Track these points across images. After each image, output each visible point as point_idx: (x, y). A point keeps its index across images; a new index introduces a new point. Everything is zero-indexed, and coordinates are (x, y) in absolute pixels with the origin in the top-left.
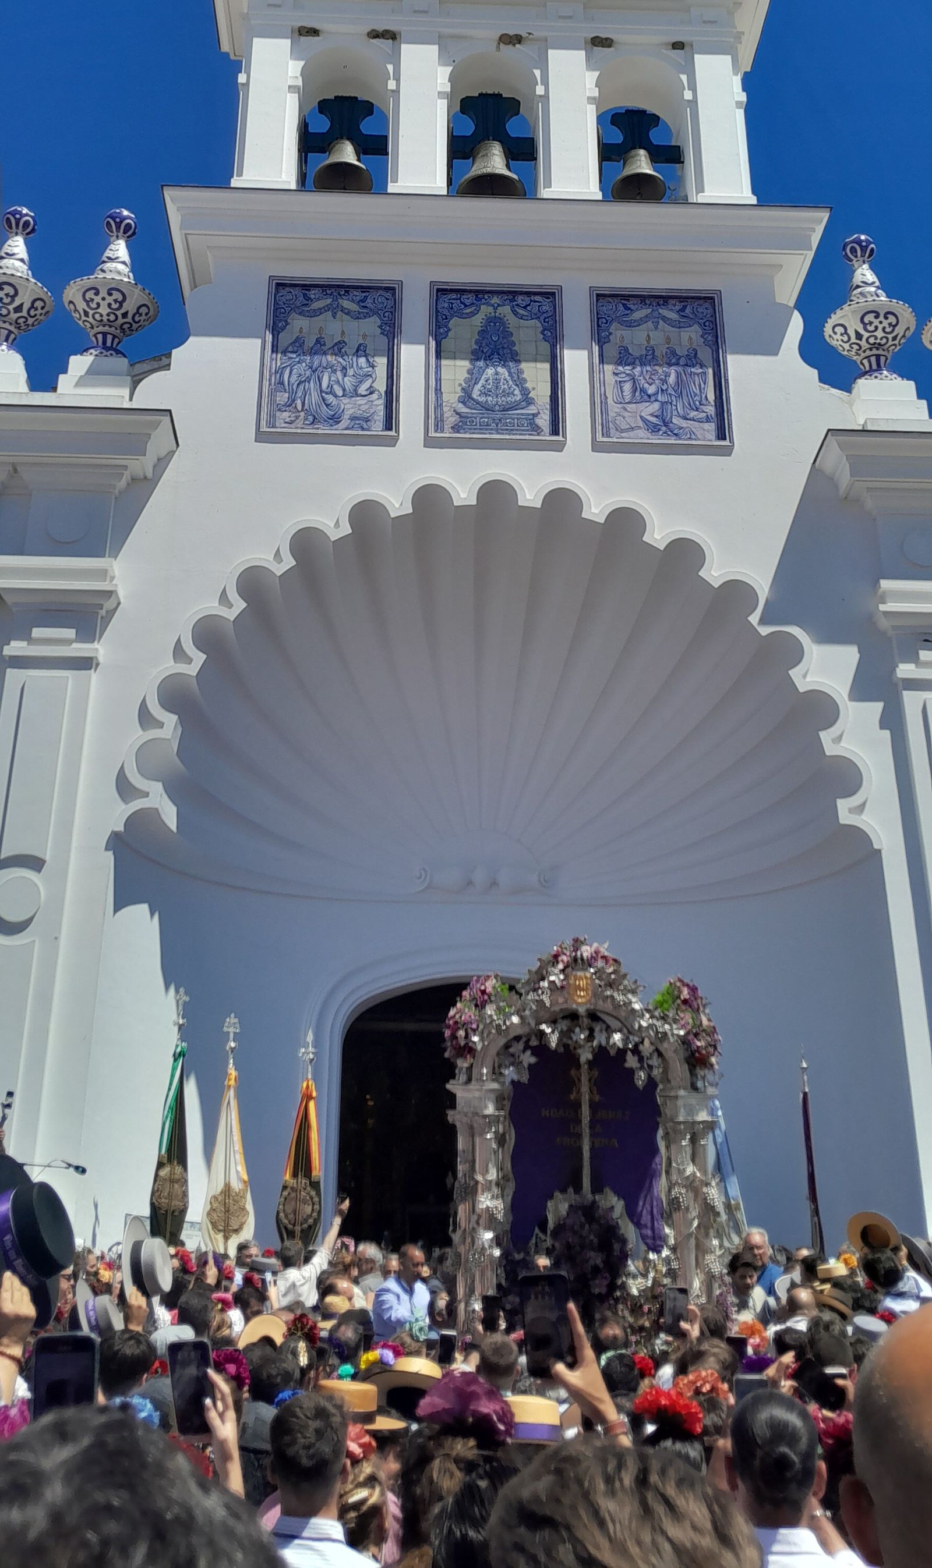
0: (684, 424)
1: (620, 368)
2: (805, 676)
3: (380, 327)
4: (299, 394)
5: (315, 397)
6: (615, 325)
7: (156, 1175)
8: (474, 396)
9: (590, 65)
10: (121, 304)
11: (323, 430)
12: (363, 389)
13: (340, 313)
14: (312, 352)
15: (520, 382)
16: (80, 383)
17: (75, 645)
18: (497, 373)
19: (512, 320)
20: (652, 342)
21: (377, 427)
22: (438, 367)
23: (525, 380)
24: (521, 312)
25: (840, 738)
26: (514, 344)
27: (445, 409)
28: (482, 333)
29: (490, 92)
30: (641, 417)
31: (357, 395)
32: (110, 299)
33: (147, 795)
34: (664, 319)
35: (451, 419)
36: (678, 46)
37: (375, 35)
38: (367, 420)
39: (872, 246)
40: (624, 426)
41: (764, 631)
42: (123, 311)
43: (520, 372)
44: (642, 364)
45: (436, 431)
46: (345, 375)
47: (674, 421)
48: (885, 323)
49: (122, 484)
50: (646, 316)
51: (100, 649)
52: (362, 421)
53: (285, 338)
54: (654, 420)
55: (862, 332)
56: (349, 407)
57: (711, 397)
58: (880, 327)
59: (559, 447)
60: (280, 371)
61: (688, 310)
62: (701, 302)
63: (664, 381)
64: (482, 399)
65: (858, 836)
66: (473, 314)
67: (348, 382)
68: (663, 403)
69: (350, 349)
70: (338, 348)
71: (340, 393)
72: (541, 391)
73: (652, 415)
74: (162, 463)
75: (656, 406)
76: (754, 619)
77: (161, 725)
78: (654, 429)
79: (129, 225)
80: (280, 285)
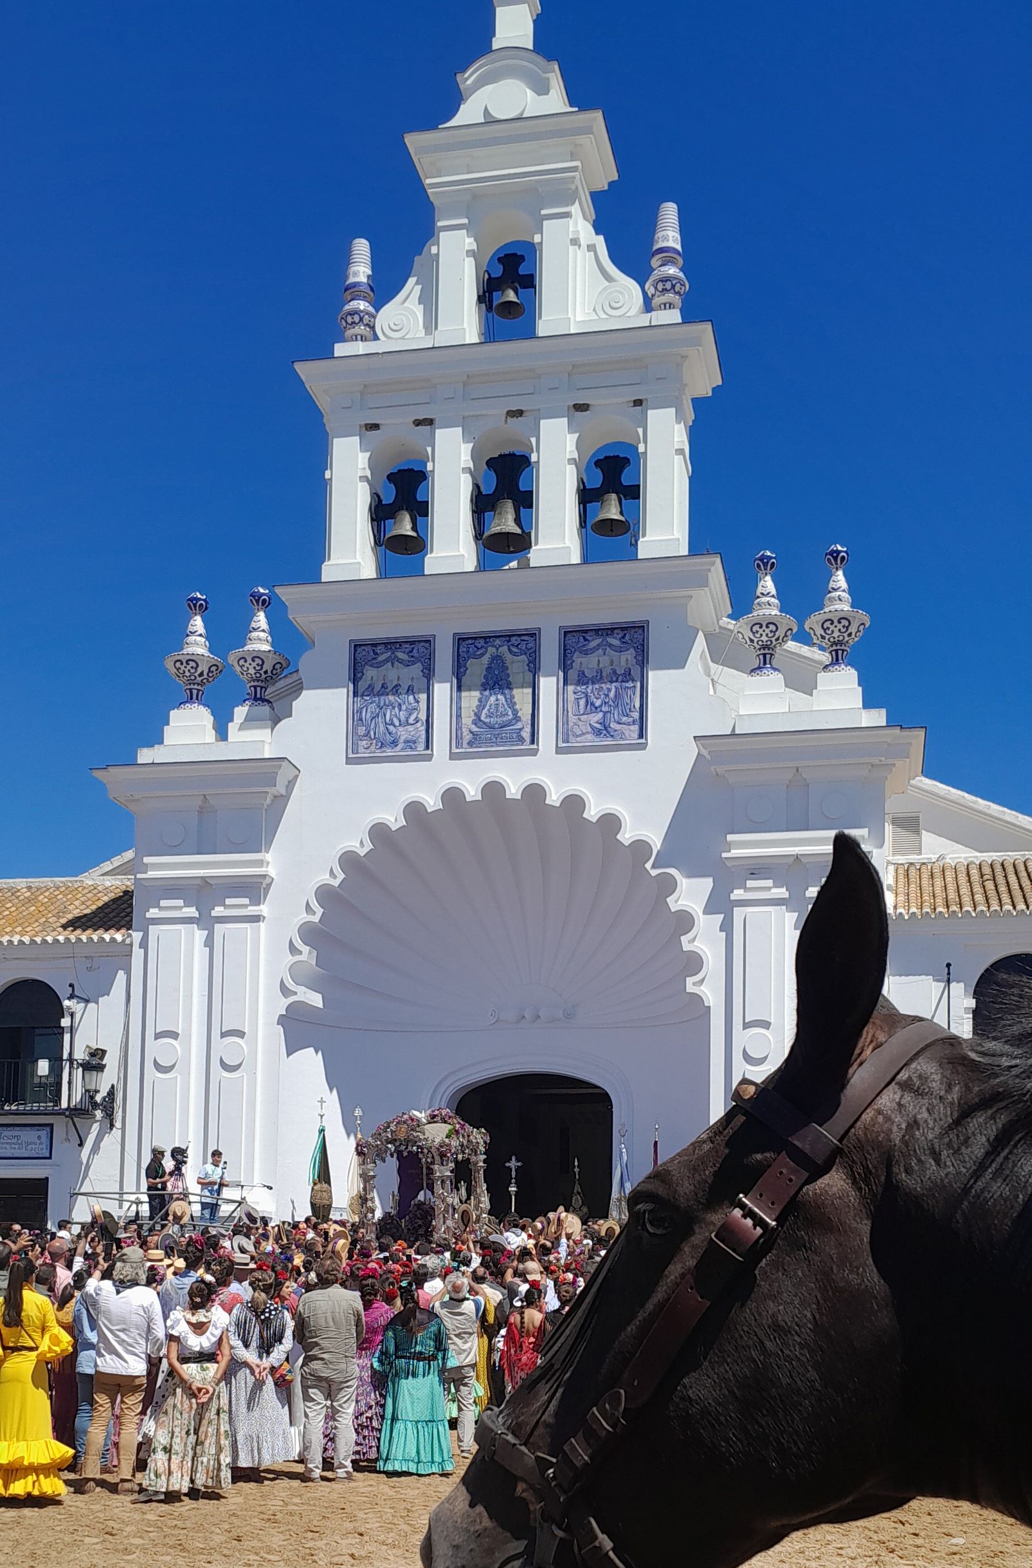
0: (618, 727)
1: (578, 688)
2: (677, 901)
3: (422, 671)
4: (372, 726)
5: (382, 728)
6: (577, 653)
7: (313, 1189)
8: (482, 718)
9: (571, 428)
10: (262, 666)
11: (389, 752)
12: (411, 721)
13: (396, 663)
14: (379, 694)
15: (512, 704)
16: (242, 727)
17: (250, 908)
18: (497, 700)
19: (508, 657)
20: (601, 666)
21: (421, 746)
22: (459, 698)
23: (515, 703)
24: (515, 650)
25: (694, 939)
26: (508, 676)
27: (464, 730)
28: (489, 669)
29: (507, 453)
30: (590, 725)
31: (409, 724)
32: (254, 664)
33: (295, 993)
34: (610, 645)
35: (467, 737)
36: (638, 403)
37: (418, 423)
38: (414, 742)
39: (773, 560)
40: (579, 732)
41: (654, 873)
42: (264, 670)
43: (512, 697)
44: (593, 683)
45: (457, 747)
46: (400, 710)
47: (612, 726)
48: (767, 631)
49: (268, 801)
50: (598, 645)
51: (263, 909)
52: (411, 743)
53: (362, 685)
54: (598, 726)
55: (753, 638)
56: (403, 733)
57: (637, 705)
58: (764, 634)
59: (534, 753)
60: (360, 711)
61: (627, 637)
62: (637, 629)
63: (607, 695)
64: (487, 720)
65: (697, 999)
66: (483, 655)
67: (403, 715)
68: (605, 713)
69: (402, 690)
70: (396, 690)
71: (397, 723)
72: (525, 711)
73: (597, 722)
74: (291, 785)
75: (601, 715)
76: (648, 866)
77: (301, 953)
78: (598, 733)
79: (265, 600)
80: (356, 646)
